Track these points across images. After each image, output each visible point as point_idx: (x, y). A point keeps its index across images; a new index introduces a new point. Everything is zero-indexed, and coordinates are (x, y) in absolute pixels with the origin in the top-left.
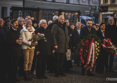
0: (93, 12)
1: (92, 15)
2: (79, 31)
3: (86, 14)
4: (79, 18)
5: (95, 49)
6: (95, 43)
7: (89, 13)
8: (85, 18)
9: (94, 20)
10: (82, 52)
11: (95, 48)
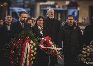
0: (27, 2)
1: (26, 6)
2: (9, 27)
3: (19, 4)
4: (9, 10)
5: (30, 52)
6: (30, 43)
7: (22, 4)
8: (17, 10)
9: (29, 13)
10: (13, 55)
11: (31, 49)
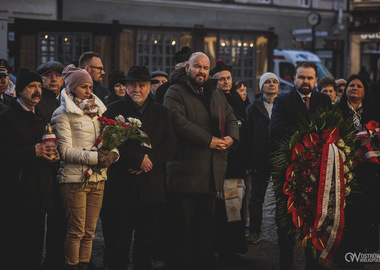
0: (324, 34)
2: (269, 108)
3: (298, 40)
4: (271, 58)
5: (341, 169)
7: (309, 39)
9: (330, 64)
10: (294, 183)
